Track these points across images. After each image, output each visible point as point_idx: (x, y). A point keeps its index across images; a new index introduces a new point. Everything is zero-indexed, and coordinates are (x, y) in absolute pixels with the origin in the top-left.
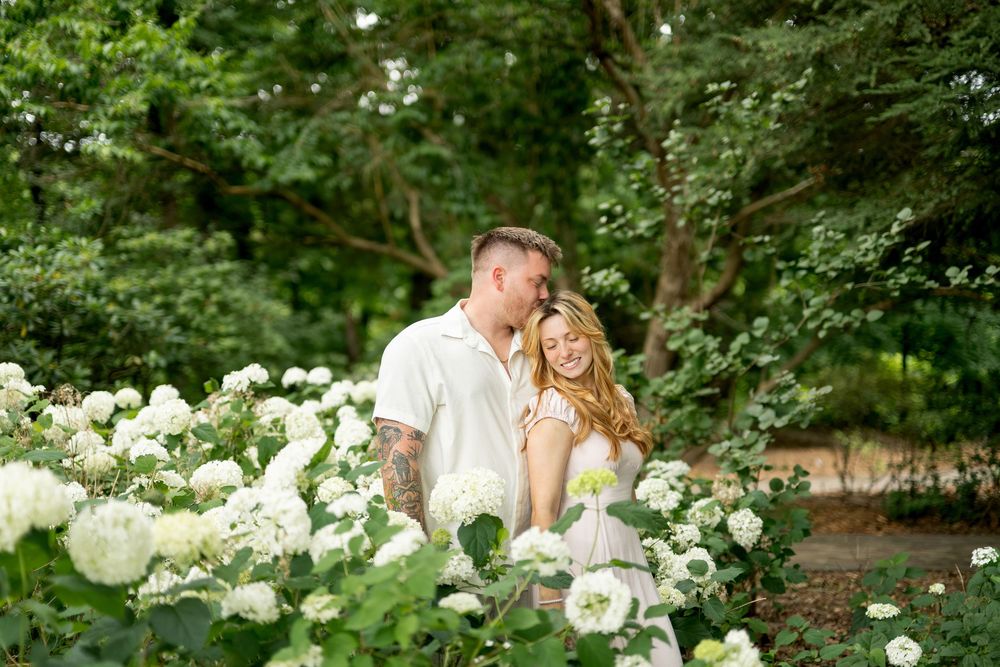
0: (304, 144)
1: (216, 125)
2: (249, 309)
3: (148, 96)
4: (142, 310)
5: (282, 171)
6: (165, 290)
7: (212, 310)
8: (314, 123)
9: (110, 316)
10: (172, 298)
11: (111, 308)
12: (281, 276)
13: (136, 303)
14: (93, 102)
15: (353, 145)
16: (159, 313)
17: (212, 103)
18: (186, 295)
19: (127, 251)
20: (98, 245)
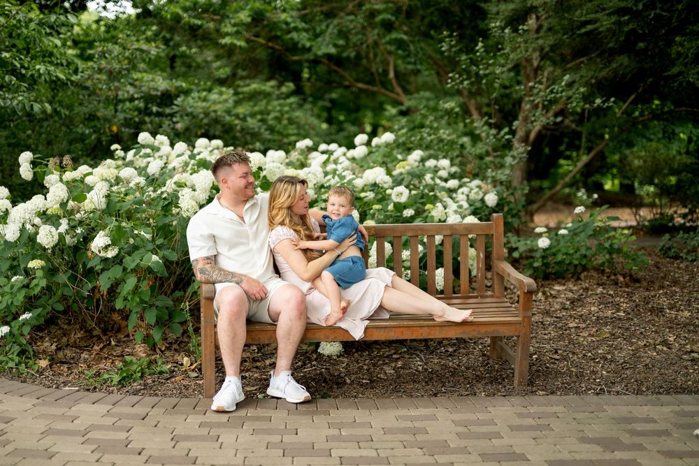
0: (330, 34)
1: (284, 26)
2: (303, 122)
3: (251, 13)
4: (251, 122)
5: (319, 48)
6: (261, 113)
7: (285, 122)
8: (336, 21)
9: (236, 125)
10: (265, 117)
11: (237, 122)
12: (321, 103)
13: (249, 119)
14: (224, 17)
15: (357, 34)
16: (260, 124)
17: (283, 16)
18: (272, 115)
19: (242, 93)
20: (231, 91)
